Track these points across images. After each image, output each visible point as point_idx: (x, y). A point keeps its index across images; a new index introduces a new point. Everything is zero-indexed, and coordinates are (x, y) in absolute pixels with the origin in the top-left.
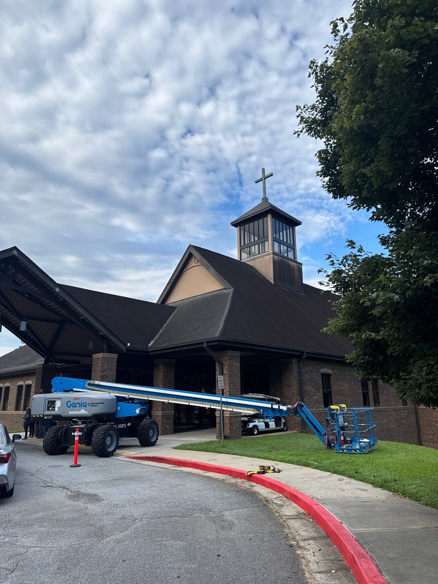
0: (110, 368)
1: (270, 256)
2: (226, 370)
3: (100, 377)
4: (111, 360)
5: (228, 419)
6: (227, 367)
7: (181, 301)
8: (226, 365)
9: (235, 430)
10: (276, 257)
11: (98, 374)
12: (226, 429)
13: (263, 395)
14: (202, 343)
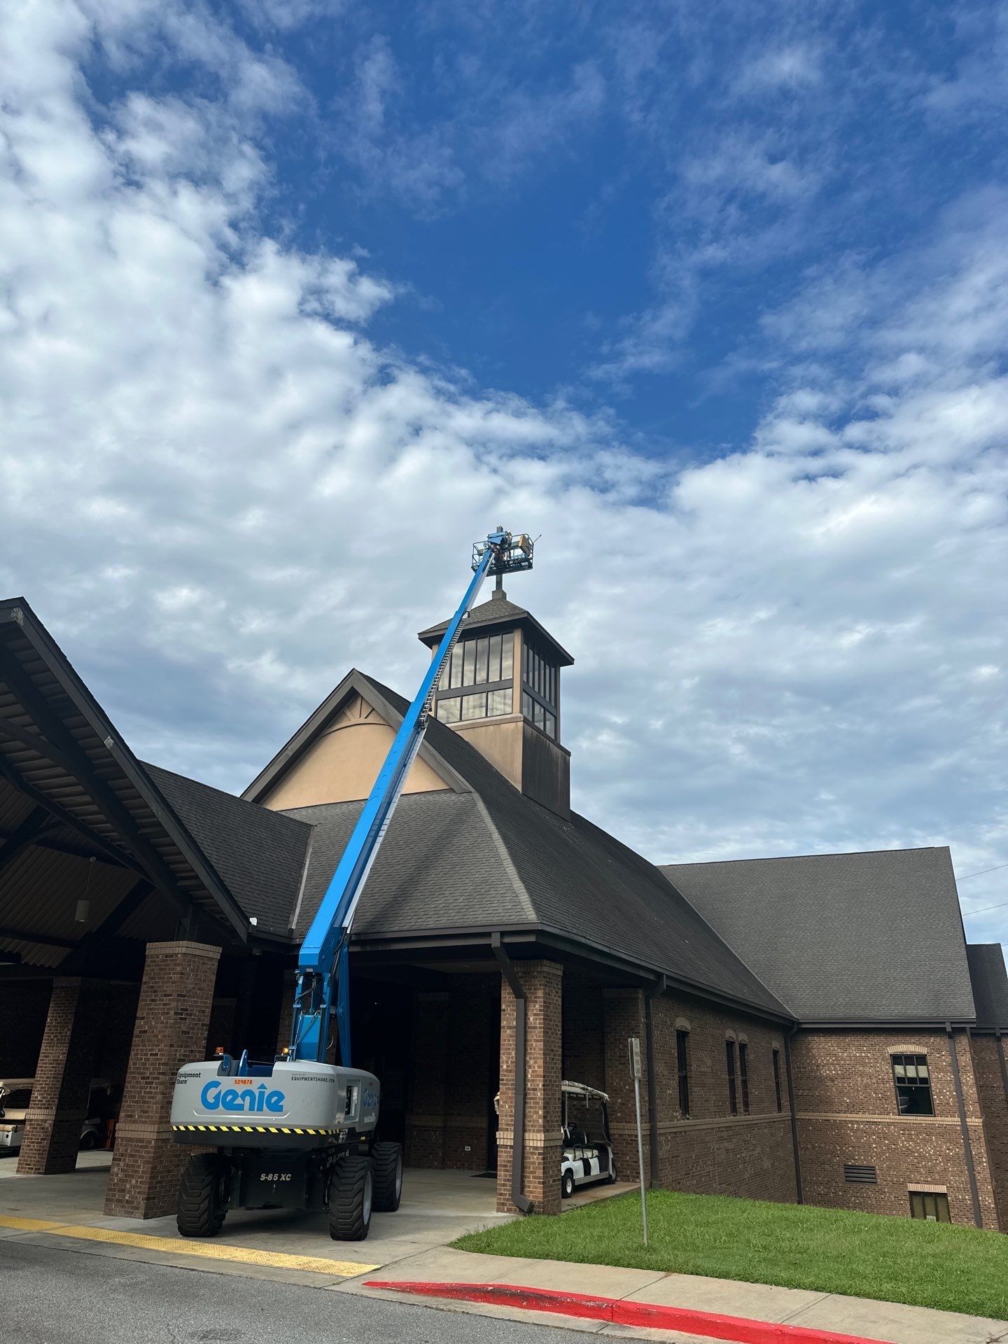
0: (199, 989)
1: (517, 725)
2: (535, 1015)
3: (172, 1013)
4: (204, 964)
5: (539, 1154)
6: (537, 1006)
7: (310, 811)
8: (536, 1002)
9: (551, 1186)
10: (529, 729)
11: (165, 1005)
12: (529, 1182)
13: (582, 1086)
14: (488, 935)
